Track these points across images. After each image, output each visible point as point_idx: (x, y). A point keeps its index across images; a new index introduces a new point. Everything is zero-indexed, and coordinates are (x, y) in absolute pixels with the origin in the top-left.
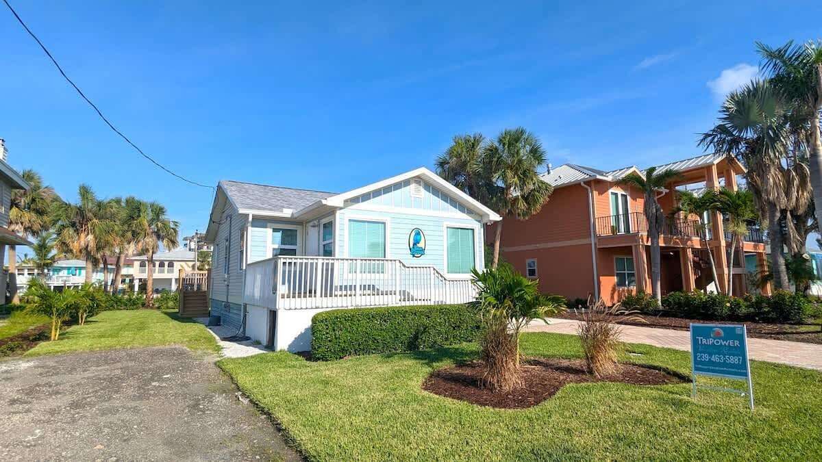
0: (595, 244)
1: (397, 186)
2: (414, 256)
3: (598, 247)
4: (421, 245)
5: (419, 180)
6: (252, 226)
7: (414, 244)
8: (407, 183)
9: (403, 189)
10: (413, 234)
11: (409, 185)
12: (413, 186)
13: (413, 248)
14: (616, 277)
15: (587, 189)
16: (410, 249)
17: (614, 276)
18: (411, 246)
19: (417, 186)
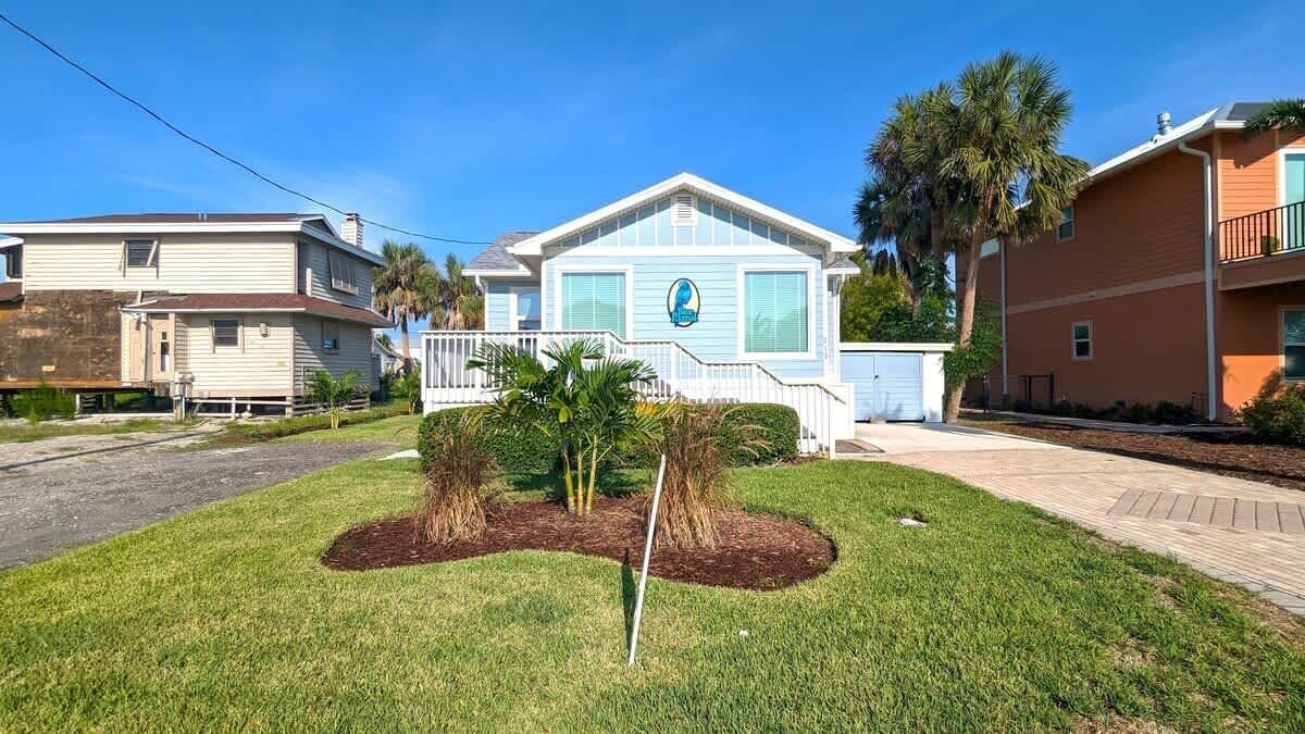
0: (1215, 282)
1: (646, 210)
2: (677, 324)
3: (1220, 288)
4: (692, 305)
5: (685, 195)
6: (490, 292)
7: (678, 305)
8: (662, 203)
9: (657, 216)
10: (676, 287)
11: (669, 207)
12: (675, 209)
13: (676, 310)
14: (1283, 356)
15: (1201, 159)
16: (671, 314)
17: (1275, 353)
18: (672, 309)
19: (684, 206)
